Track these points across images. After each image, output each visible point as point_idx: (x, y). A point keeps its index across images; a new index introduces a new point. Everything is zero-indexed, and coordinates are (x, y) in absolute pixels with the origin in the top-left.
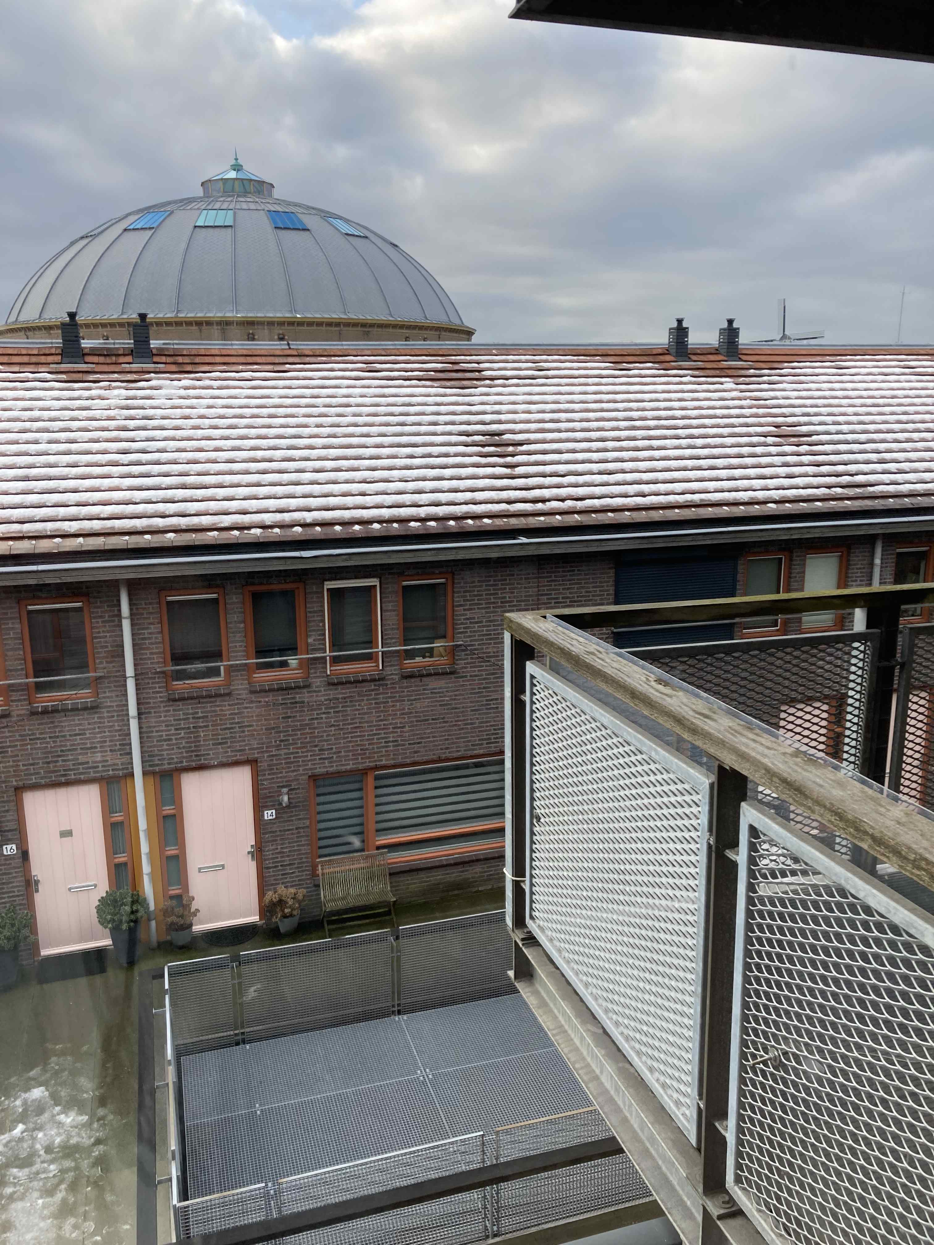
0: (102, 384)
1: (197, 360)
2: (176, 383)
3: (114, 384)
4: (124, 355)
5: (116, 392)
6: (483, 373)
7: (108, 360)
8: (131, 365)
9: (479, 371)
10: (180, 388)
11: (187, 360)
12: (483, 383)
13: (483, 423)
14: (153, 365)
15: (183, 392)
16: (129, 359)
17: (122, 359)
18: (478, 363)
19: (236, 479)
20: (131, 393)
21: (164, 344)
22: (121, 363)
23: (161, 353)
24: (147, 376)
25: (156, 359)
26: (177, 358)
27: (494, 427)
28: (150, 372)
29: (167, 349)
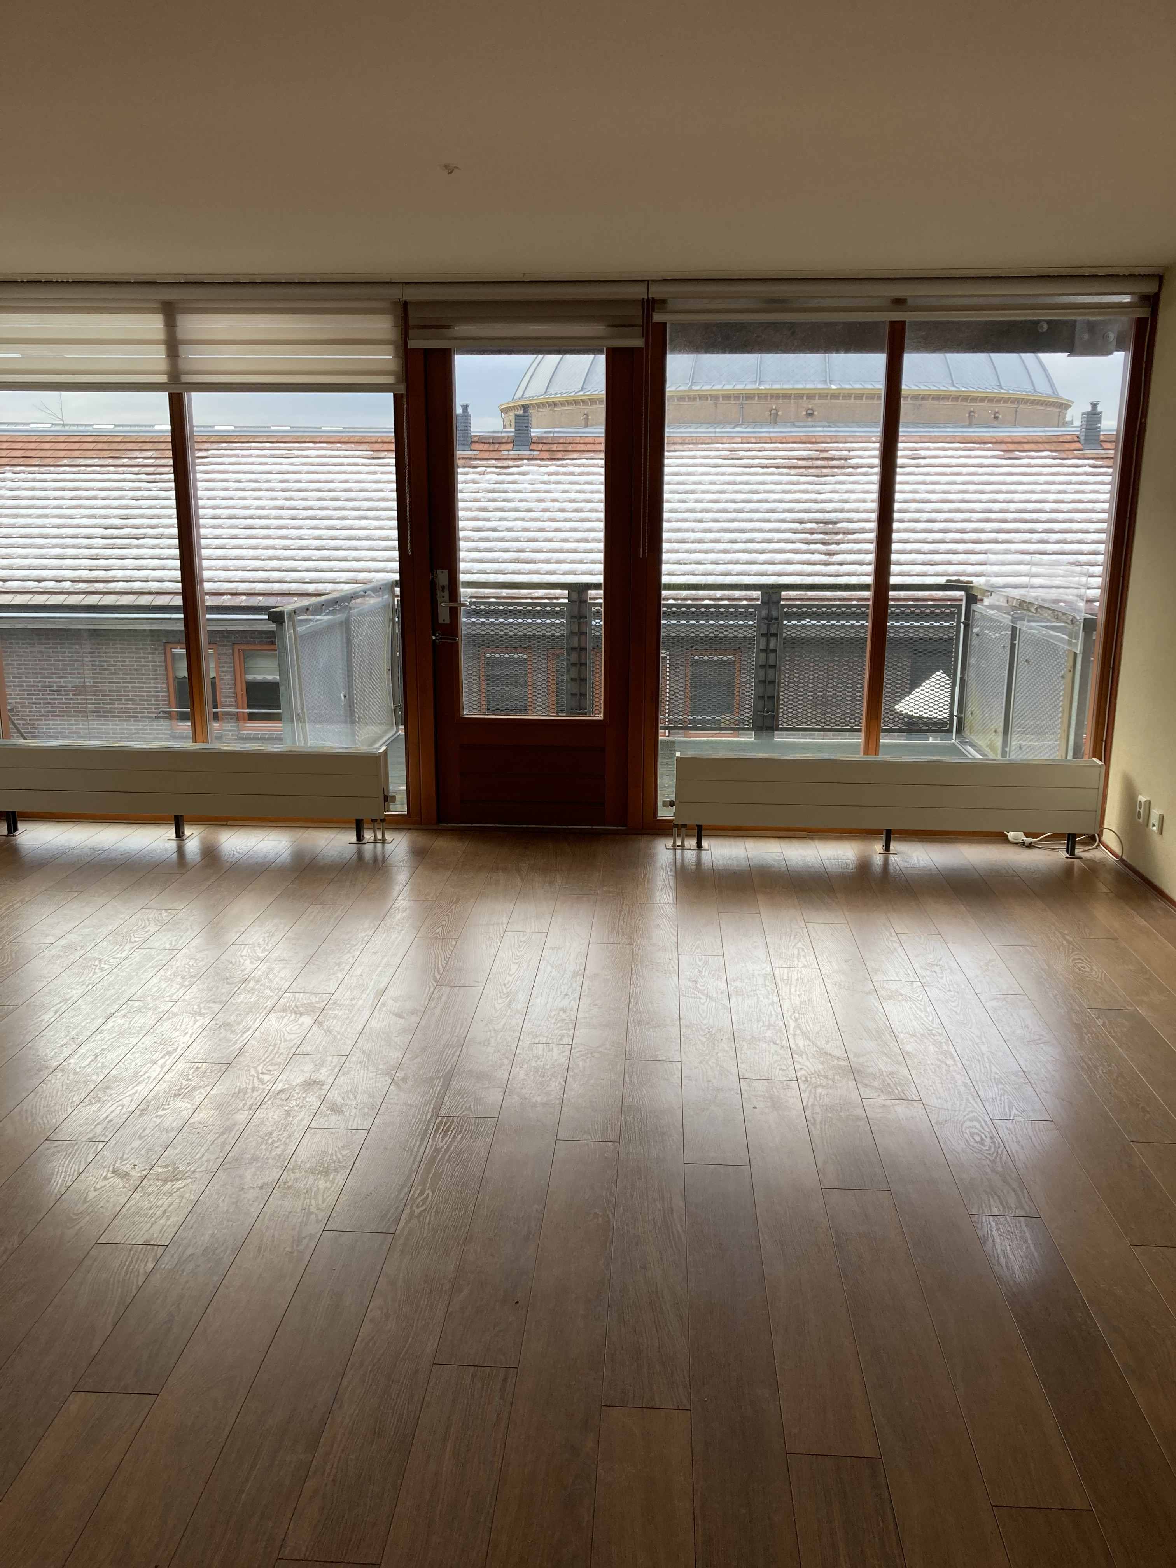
0: (479, 470)
1: (570, 448)
2: (543, 469)
3: (489, 470)
4: (506, 443)
5: (488, 477)
6: (849, 461)
7: (492, 447)
8: (510, 453)
9: (846, 459)
10: (545, 474)
11: (561, 447)
12: (843, 471)
13: (823, 511)
14: (529, 453)
15: (546, 478)
16: (510, 446)
17: (504, 447)
18: (849, 451)
19: (562, 556)
20: (501, 478)
21: (546, 432)
22: (501, 451)
23: (540, 441)
24: (520, 462)
25: (533, 447)
26: (552, 446)
27: (833, 516)
28: (522, 459)
29: (547, 437)
